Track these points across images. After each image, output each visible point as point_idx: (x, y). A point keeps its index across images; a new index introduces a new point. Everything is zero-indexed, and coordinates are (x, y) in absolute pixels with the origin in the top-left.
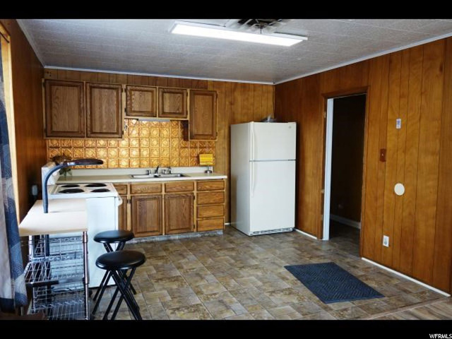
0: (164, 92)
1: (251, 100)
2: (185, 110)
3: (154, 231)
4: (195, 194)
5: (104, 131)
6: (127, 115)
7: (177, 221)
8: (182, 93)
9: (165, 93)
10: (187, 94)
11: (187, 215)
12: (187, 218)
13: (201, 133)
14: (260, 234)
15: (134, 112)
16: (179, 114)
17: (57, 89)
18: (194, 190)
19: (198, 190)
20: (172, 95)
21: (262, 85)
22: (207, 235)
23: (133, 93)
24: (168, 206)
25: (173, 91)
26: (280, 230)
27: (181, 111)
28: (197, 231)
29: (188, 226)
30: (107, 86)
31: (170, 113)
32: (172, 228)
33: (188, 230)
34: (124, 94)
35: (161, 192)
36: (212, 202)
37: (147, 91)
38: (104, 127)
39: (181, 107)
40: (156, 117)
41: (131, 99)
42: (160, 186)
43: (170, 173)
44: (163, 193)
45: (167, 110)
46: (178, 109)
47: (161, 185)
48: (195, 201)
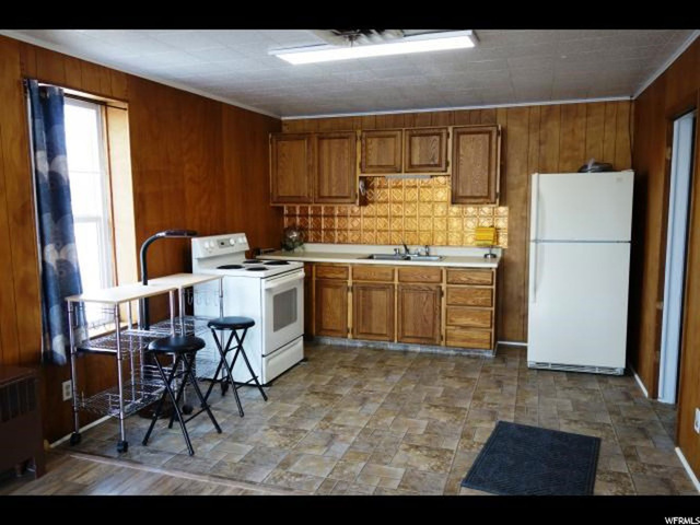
0: (412, 136)
1: (581, 134)
2: (444, 159)
3: (381, 335)
4: (444, 289)
5: (334, 194)
6: (362, 172)
7: (415, 324)
8: (440, 135)
9: (415, 136)
10: (448, 135)
11: (430, 318)
12: (430, 322)
13: (468, 194)
14: (550, 367)
15: (371, 166)
16: (436, 166)
17: (284, 145)
18: (441, 281)
19: (448, 283)
20: (424, 138)
21: (606, 103)
22: (466, 353)
23: (369, 140)
24: (402, 302)
25: (426, 132)
26: (594, 368)
27: (437, 161)
28: (446, 346)
29: (430, 335)
30: (337, 135)
31: (421, 166)
32: (406, 334)
33: (430, 341)
34: (359, 144)
35: (393, 279)
36: (470, 302)
37: (389, 137)
38: (334, 189)
39: (437, 156)
40: (400, 172)
41: (366, 150)
42: (390, 272)
43: (428, 254)
44: (396, 282)
45: (416, 161)
46: (433, 159)
47: (393, 271)
48: (443, 299)
